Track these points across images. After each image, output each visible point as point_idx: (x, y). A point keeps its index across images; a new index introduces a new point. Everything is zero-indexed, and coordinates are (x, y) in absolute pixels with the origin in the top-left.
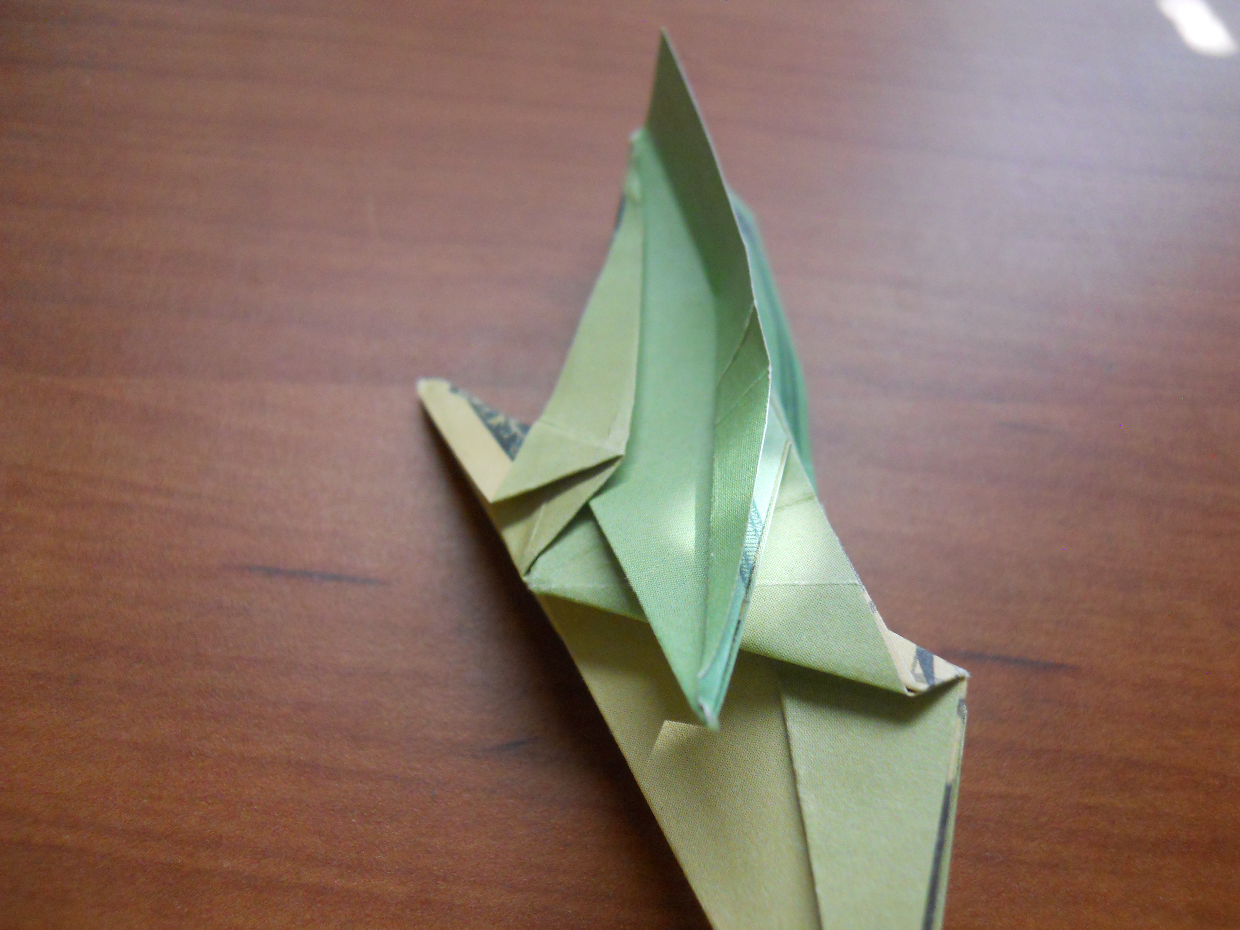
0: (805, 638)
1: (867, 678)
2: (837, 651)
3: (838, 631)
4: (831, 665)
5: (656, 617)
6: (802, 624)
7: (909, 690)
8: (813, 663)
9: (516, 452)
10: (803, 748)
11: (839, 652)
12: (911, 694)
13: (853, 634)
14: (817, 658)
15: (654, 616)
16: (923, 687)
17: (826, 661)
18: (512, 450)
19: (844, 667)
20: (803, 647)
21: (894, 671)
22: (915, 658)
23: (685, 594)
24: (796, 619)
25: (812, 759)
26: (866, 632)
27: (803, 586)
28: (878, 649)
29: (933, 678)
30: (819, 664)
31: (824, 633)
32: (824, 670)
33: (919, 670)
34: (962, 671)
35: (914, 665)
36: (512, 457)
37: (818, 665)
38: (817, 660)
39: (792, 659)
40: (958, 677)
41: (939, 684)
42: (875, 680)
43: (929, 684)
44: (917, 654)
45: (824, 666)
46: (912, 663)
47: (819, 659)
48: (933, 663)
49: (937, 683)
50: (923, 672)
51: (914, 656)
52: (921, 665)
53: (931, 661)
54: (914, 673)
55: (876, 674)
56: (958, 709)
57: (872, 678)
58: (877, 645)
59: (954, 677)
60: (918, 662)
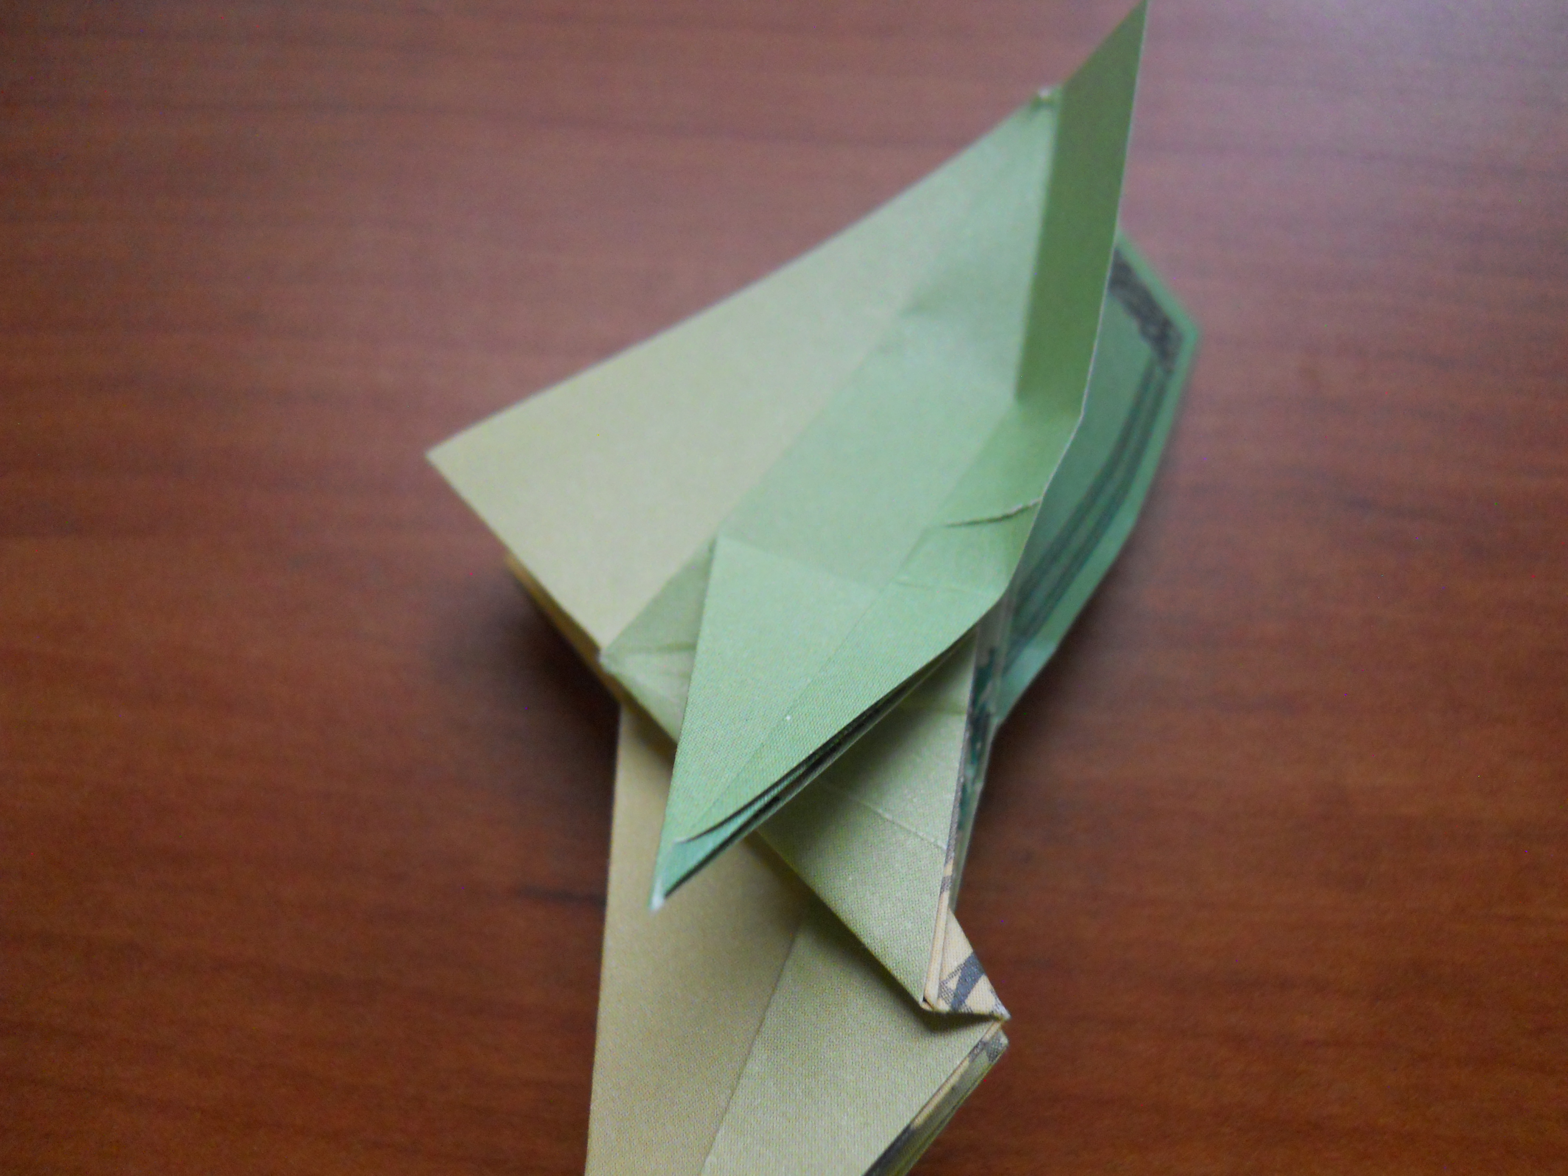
0: (850, 879)
2: (876, 913)
3: (890, 891)
4: (860, 926)
5: (690, 738)
7: (925, 1000)
8: (842, 912)
10: (786, 998)
11: (877, 916)
12: (924, 1006)
13: (904, 904)
14: (850, 909)
15: (689, 735)
16: (943, 1007)
17: (857, 918)
19: (872, 935)
20: (842, 888)
21: (922, 971)
22: (959, 968)
23: (739, 733)
25: (788, 1016)
26: (919, 910)
28: (921, 937)
29: (961, 1002)
30: (848, 917)
31: (874, 885)
33: (953, 984)
34: (1002, 1011)
35: (951, 976)
37: (846, 918)
38: (849, 911)
39: (823, 895)
40: (993, 1014)
41: (965, 1012)
42: (896, 969)
43: (952, 1006)
44: (964, 964)
45: (851, 922)
46: (951, 971)
47: (851, 912)
48: (975, 984)
49: (963, 1010)
50: (957, 989)
51: (959, 963)
52: (960, 978)
53: (975, 981)
54: (945, 983)
55: (901, 963)
56: (973, 1050)
57: (894, 965)
58: (922, 931)
59: (988, 1013)
60: (959, 974)
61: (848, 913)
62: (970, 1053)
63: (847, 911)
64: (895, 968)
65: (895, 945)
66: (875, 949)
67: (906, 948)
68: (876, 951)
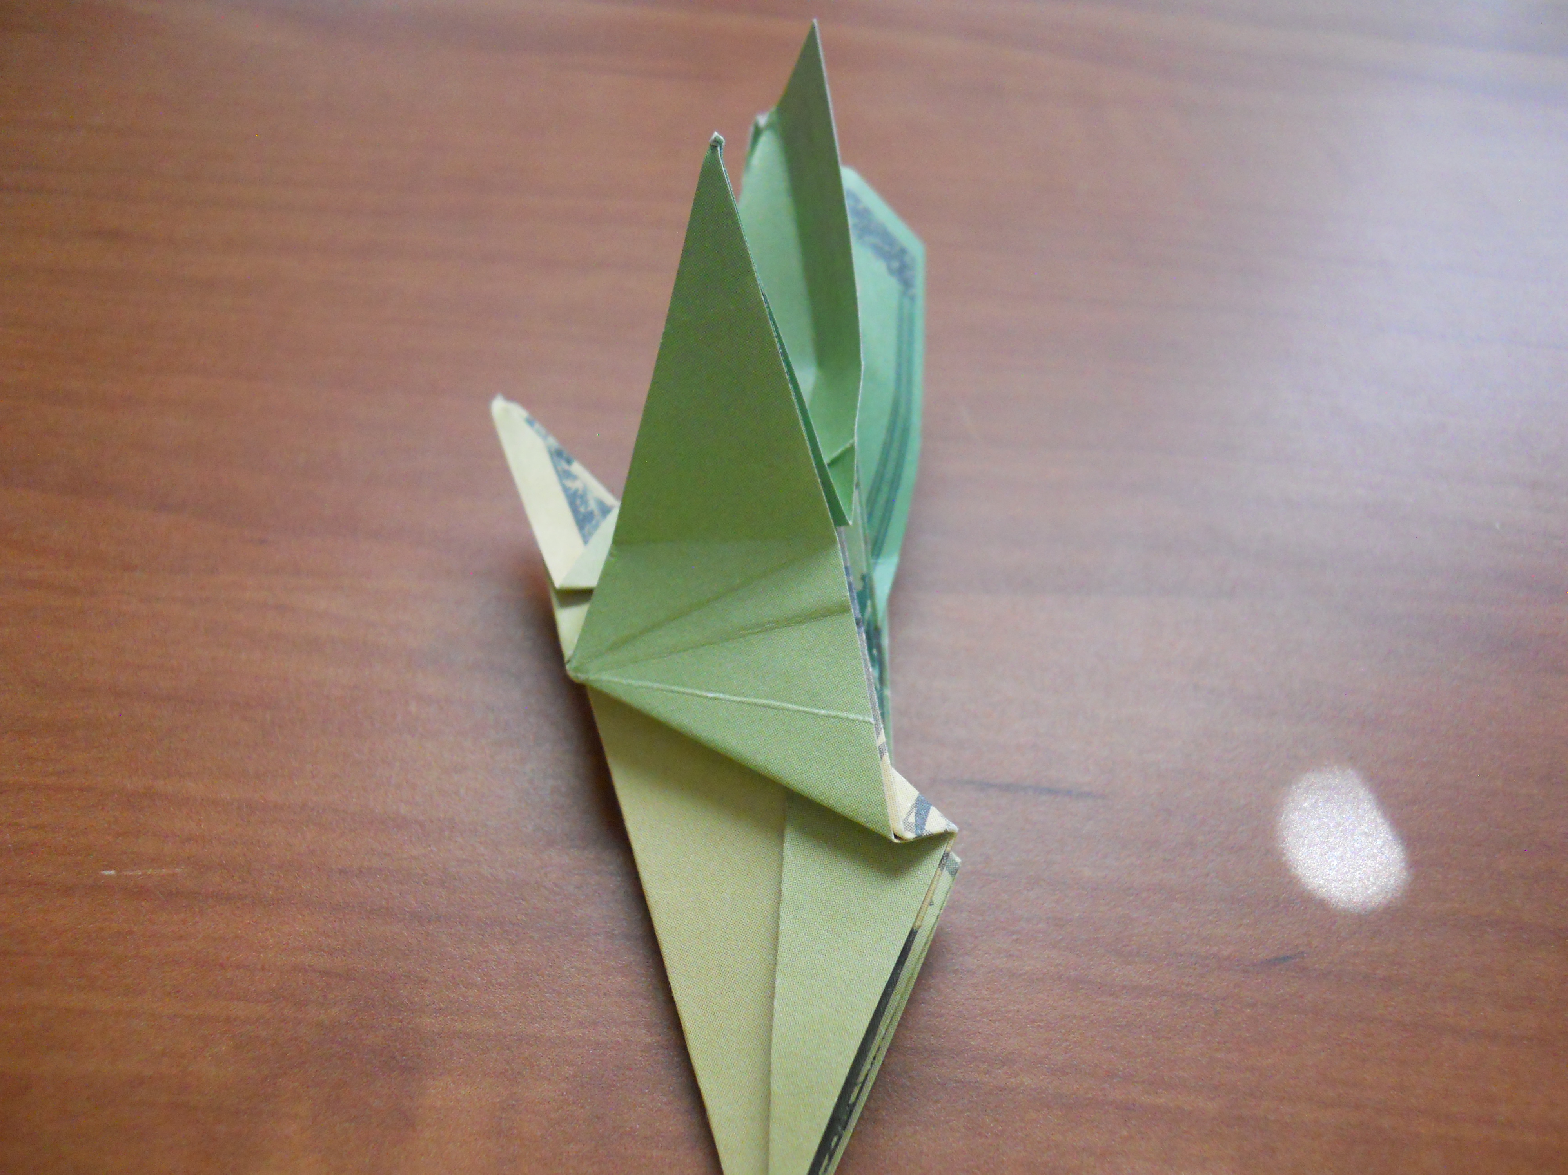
0: (813, 769)
1: (861, 820)
6: (813, 755)
7: (896, 837)
9: (590, 534)
12: (896, 841)
13: (857, 774)
16: (910, 835)
18: (586, 529)
21: (885, 815)
22: (913, 807)
24: (809, 749)
26: (869, 774)
27: (821, 716)
28: (877, 793)
29: (922, 829)
32: (824, 804)
33: (912, 819)
34: (953, 827)
35: (909, 814)
36: (586, 540)
37: (819, 799)
38: (820, 793)
39: (798, 789)
40: (947, 831)
41: (927, 835)
42: (868, 823)
43: (916, 834)
44: (916, 803)
45: (824, 801)
46: (908, 811)
47: (822, 794)
48: (928, 814)
49: (925, 834)
50: (916, 821)
51: (912, 804)
52: (916, 814)
53: (927, 812)
54: (906, 820)
55: (869, 817)
56: (941, 861)
57: (865, 820)
58: (876, 788)
59: (943, 831)
60: (915, 811)
61: (820, 795)
62: (940, 864)
63: (818, 794)
64: (866, 822)
65: (861, 805)
66: (848, 814)
67: (869, 804)
68: (849, 815)
